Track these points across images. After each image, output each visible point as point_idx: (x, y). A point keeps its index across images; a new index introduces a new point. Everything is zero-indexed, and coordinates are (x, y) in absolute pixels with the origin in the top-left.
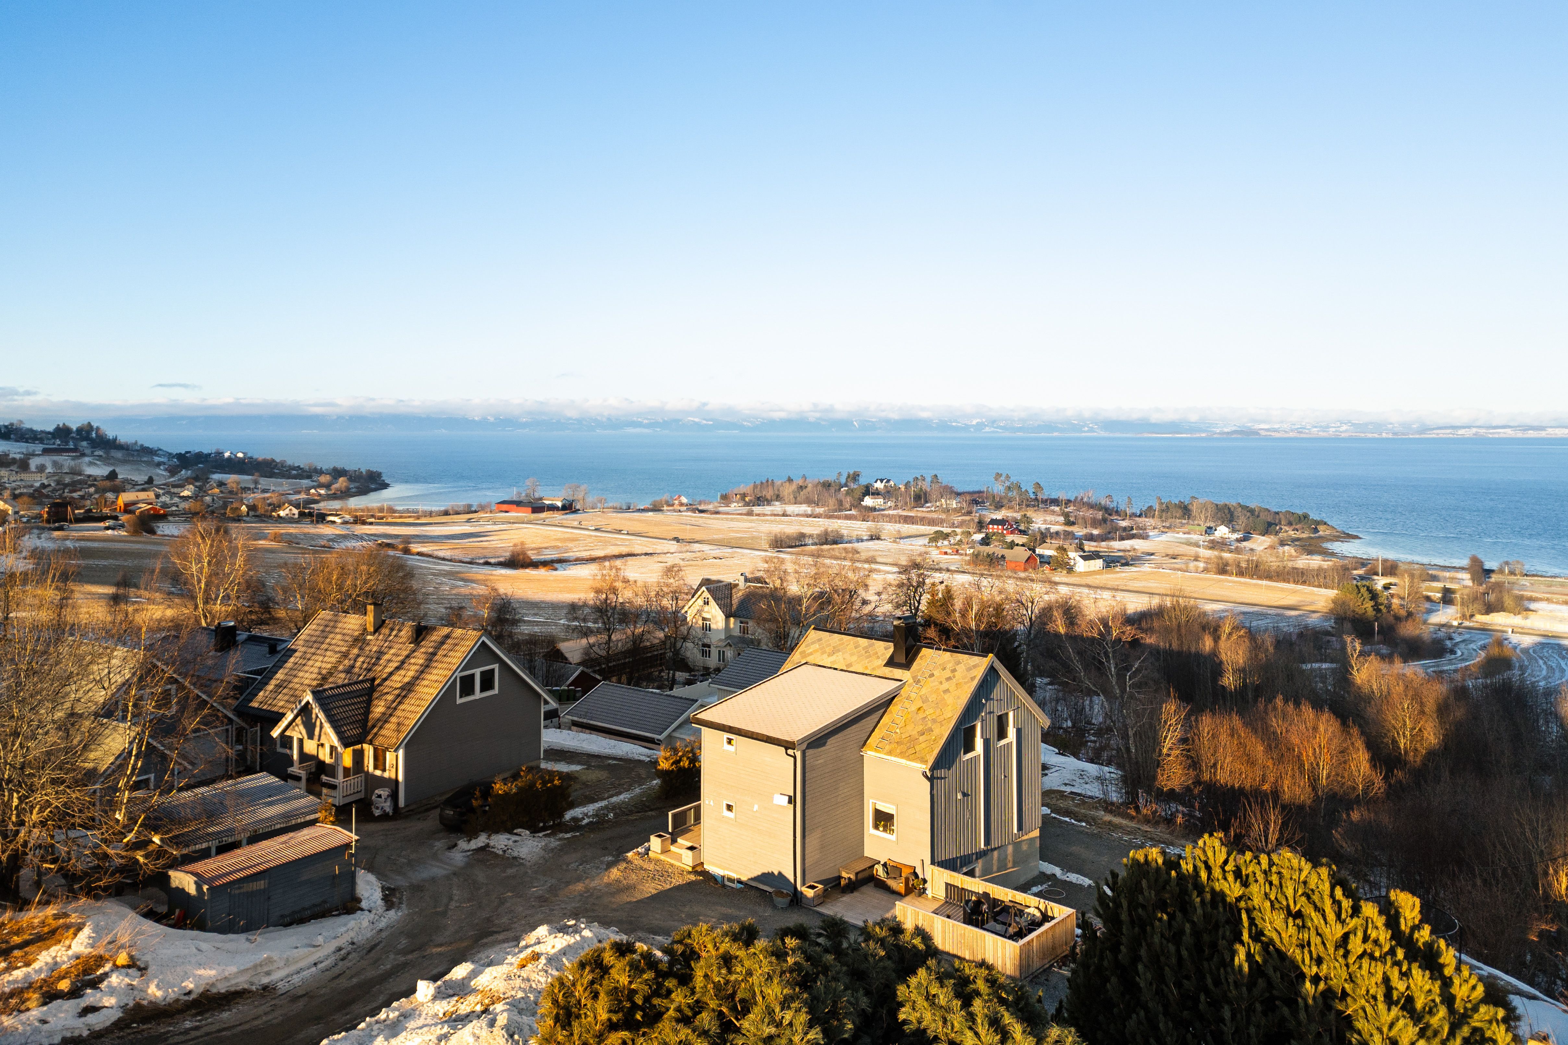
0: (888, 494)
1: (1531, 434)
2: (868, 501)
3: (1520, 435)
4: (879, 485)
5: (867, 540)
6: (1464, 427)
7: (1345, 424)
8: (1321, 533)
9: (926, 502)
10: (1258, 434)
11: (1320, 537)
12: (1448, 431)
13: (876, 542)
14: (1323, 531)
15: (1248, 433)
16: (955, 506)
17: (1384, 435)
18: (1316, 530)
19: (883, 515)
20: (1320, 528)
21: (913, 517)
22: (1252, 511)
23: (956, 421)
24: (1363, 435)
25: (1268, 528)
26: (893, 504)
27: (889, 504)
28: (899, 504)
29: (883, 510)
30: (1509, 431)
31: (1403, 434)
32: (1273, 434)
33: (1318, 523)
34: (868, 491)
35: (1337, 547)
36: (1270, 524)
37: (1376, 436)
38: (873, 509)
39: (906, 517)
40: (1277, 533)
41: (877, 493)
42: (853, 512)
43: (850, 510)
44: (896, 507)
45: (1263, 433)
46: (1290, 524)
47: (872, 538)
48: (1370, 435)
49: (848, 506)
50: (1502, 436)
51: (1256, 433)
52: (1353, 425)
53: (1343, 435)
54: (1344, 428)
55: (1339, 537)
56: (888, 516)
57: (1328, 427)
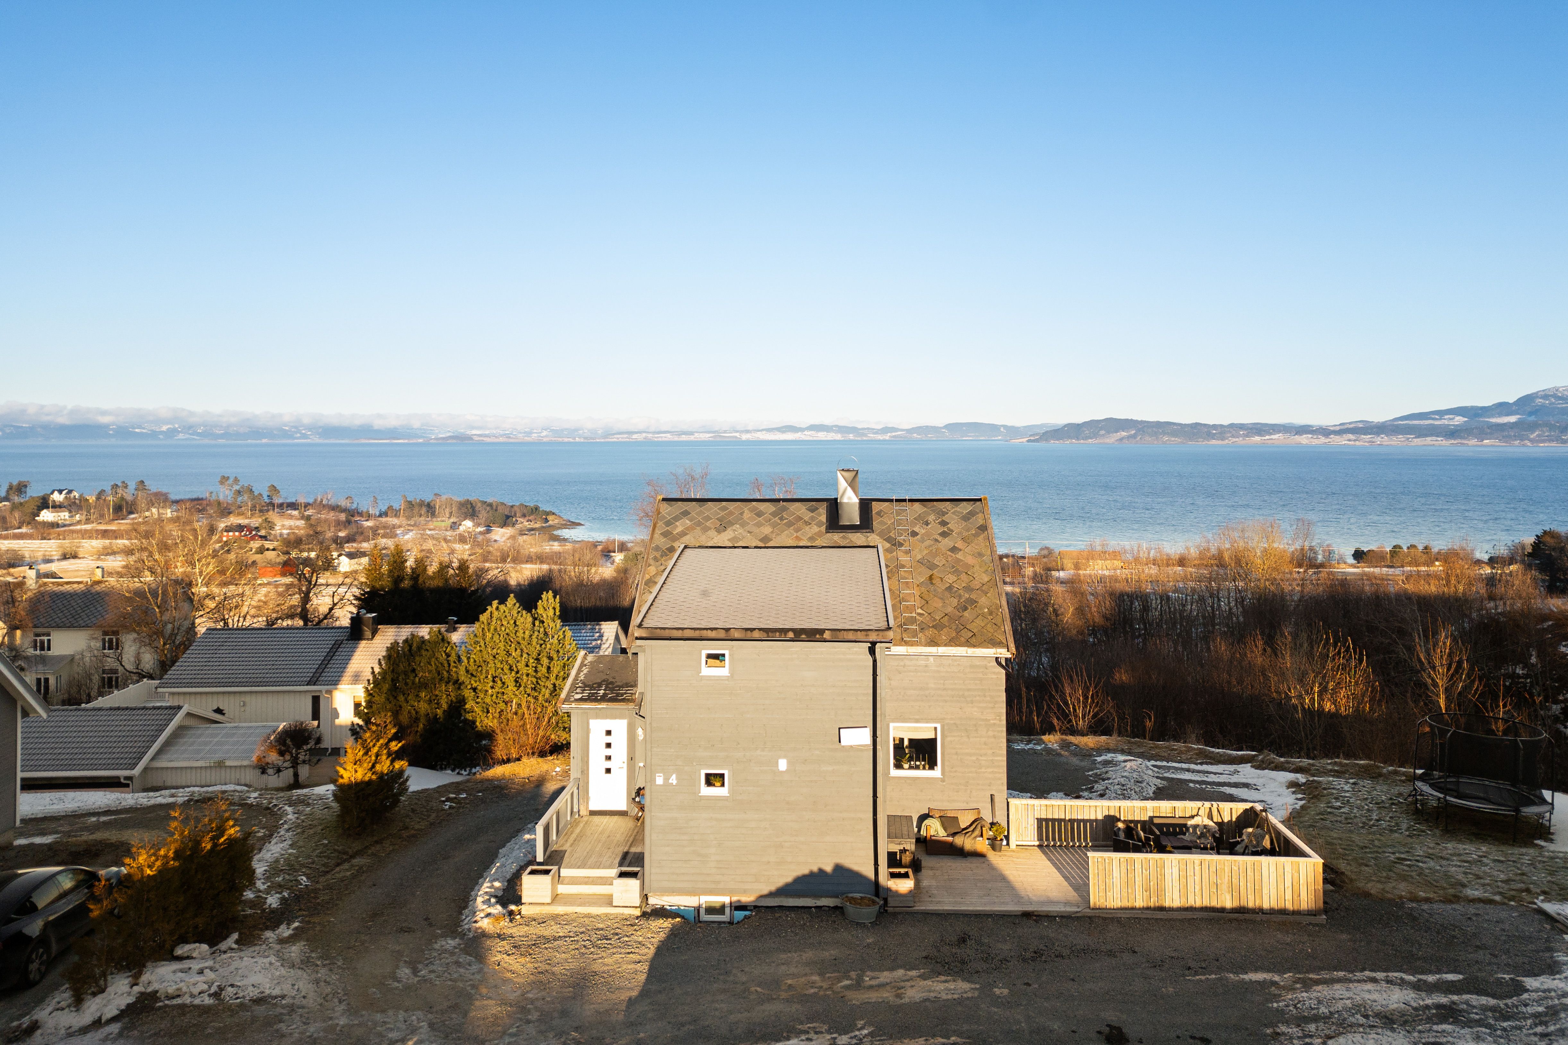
0: (72, 506)
1: (684, 438)
2: (46, 516)
3: (676, 439)
4: (57, 497)
5: (58, 560)
6: (636, 433)
7: (545, 430)
8: (550, 522)
9: (131, 513)
10: (471, 439)
11: (550, 526)
12: (625, 436)
13: (72, 561)
14: (552, 521)
15: (462, 439)
16: (169, 515)
17: (577, 439)
18: (546, 521)
19: (73, 532)
20: (550, 518)
21: (115, 531)
22: (490, 505)
23: (140, 427)
24: (560, 440)
25: (507, 520)
26: (84, 518)
27: (78, 517)
28: (92, 517)
29: (70, 525)
30: (668, 435)
31: (591, 438)
32: (485, 439)
33: (548, 513)
34: (45, 503)
35: (565, 533)
36: (508, 517)
37: (571, 440)
38: (54, 525)
39: (106, 531)
40: (514, 525)
41: (57, 507)
42: (24, 530)
43: (19, 528)
44: (88, 521)
45: (476, 438)
46: (524, 516)
47: (65, 557)
48: (566, 440)
49: (16, 524)
50: (664, 439)
51: (470, 438)
52: (552, 430)
53: (545, 440)
54: (544, 433)
55: (566, 525)
56: (77, 532)
57: (531, 433)
